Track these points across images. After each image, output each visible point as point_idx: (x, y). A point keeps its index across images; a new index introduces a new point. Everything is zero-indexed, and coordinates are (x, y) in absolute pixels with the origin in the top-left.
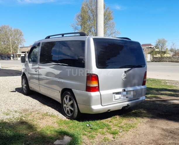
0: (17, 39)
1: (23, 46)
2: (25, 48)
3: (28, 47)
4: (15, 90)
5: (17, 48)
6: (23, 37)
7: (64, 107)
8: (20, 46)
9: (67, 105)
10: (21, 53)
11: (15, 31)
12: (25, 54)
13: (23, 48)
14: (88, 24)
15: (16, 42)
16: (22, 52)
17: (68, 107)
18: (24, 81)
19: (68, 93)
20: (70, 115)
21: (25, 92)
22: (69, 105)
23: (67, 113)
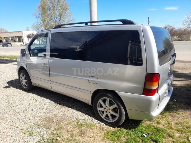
4: (8, 85)
7: (99, 111)
9: (105, 108)
14: (48, 13)
17: (106, 112)
18: (23, 76)
19: (108, 96)
20: (112, 122)
21: (24, 87)
22: (110, 109)
23: (105, 118)
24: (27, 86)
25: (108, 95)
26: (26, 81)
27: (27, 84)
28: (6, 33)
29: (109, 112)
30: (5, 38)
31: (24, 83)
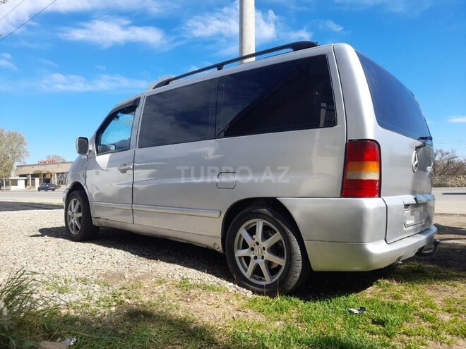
0: (12, 150)
1: (22, 164)
2: (28, 168)
3: (34, 165)
5: (11, 166)
6: (25, 147)
7: (237, 260)
8: (17, 164)
9: (253, 249)
10: (18, 178)
11: (9, 136)
12: (26, 178)
13: (23, 168)
15: (10, 155)
16: (21, 176)
17: (256, 258)
18: (75, 203)
19: (260, 213)
20: (269, 283)
21: (73, 233)
22: (264, 248)
23: (252, 276)
24: (79, 228)
25: (261, 210)
26: (80, 215)
27: (80, 223)
28: (62, 163)
29: (263, 257)
30: (58, 174)
31: (76, 222)
